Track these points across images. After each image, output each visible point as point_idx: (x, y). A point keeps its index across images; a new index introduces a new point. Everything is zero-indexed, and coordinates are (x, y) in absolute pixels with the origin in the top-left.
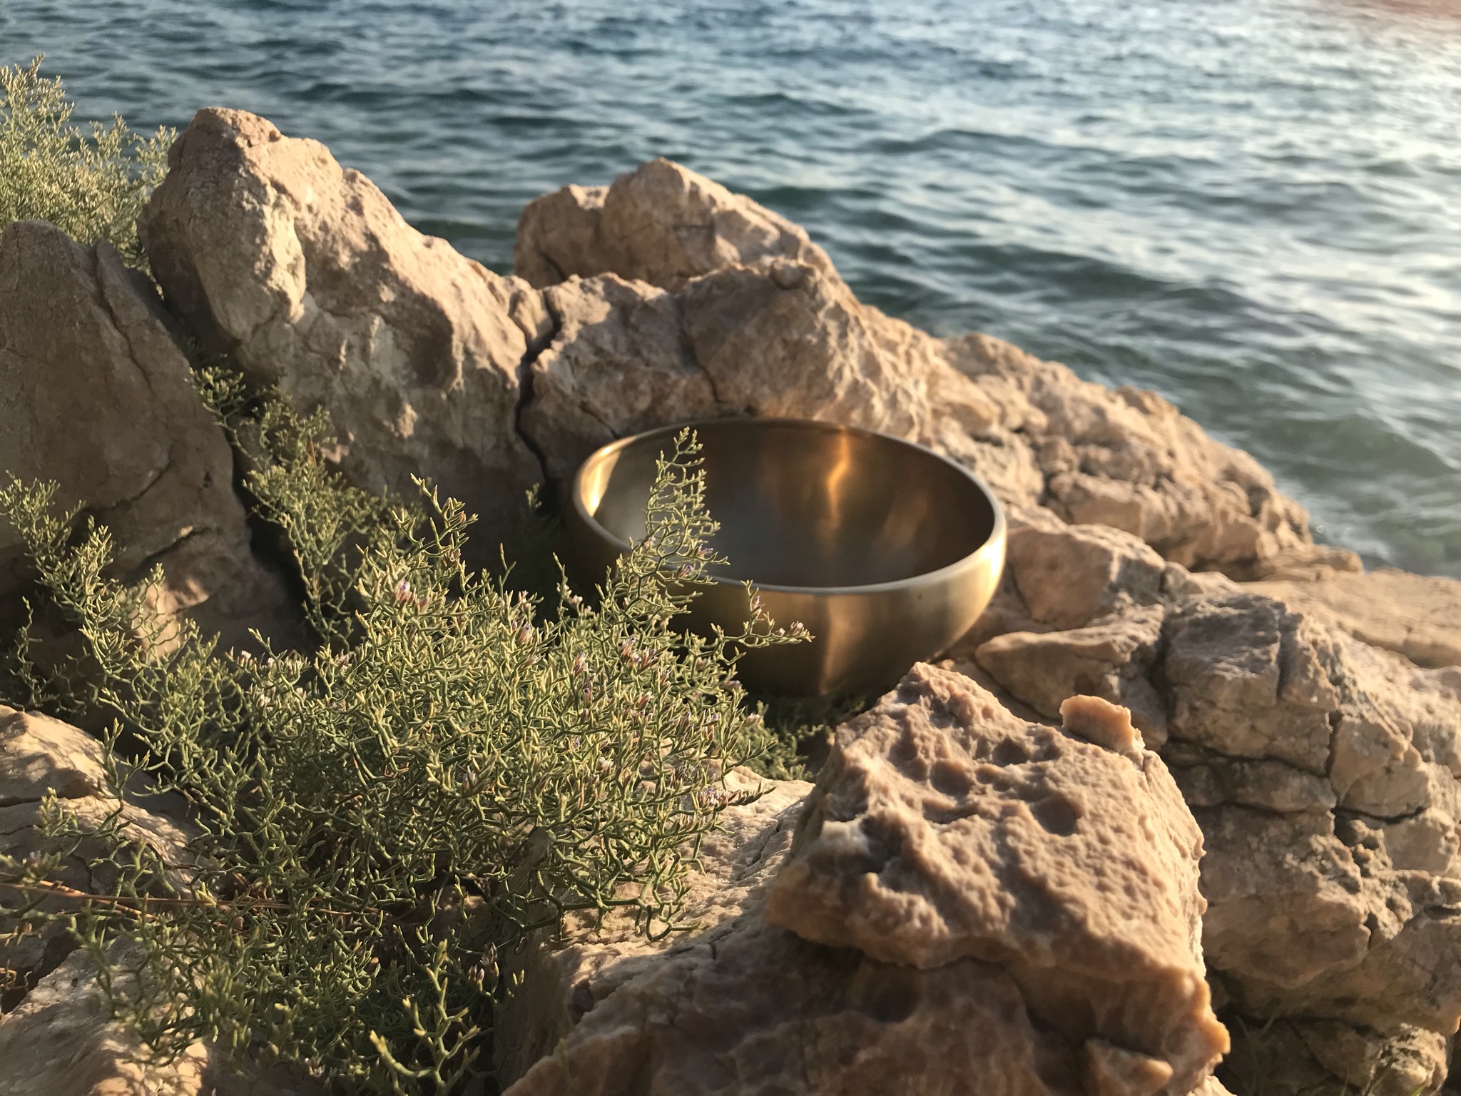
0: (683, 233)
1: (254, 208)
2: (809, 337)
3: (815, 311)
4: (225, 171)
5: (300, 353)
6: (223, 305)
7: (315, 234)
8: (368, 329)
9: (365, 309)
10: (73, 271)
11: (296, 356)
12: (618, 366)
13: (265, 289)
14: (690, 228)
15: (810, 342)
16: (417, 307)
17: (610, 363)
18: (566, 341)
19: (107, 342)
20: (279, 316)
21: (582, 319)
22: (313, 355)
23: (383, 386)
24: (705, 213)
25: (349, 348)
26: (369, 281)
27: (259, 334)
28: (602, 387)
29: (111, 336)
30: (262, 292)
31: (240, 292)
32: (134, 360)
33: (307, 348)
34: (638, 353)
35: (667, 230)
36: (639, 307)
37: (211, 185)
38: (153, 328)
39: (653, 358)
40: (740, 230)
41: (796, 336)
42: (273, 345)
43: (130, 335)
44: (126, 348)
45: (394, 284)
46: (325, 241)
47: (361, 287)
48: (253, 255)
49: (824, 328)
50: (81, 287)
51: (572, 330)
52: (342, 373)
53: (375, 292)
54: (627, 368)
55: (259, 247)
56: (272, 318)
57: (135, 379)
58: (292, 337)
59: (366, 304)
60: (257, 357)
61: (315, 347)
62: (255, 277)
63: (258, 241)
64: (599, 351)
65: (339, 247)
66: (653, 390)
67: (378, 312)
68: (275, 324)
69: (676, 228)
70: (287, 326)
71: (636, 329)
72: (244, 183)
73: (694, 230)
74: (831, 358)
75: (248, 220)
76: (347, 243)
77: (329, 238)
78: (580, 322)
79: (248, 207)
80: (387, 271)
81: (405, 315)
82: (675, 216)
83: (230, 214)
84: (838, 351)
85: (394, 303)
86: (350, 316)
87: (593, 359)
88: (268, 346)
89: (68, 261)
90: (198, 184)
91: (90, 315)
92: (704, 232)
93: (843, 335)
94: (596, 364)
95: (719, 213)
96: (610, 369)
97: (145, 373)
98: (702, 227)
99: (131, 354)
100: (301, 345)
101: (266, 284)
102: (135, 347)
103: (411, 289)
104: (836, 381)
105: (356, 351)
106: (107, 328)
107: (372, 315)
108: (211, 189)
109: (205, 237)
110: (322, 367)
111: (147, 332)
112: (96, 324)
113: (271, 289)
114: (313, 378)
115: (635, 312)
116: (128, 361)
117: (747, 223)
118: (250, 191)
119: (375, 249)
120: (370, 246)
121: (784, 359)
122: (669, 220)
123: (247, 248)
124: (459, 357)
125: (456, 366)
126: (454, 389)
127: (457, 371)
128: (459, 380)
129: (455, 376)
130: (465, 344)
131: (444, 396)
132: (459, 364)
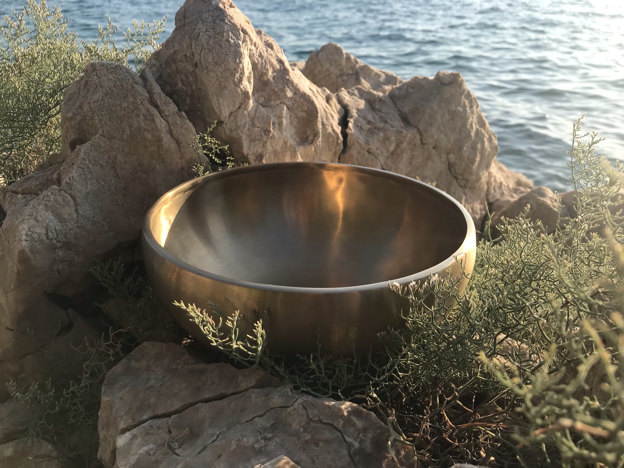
0: (345, 78)
1: (235, 42)
2: (459, 108)
3: (461, 95)
4: (218, 22)
5: (251, 127)
6: (218, 101)
7: (257, 59)
8: (282, 113)
9: (279, 102)
10: (135, 85)
11: (249, 130)
12: (379, 129)
13: (239, 90)
14: (348, 75)
15: (460, 110)
16: (302, 100)
17: (375, 128)
18: (354, 118)
19: (159, 125)
20: (243, 106)
21: (357, 107)
22: (257, 129)
23: (288, 145)
24: (353, 67)
25: (273, 124)
26: (281, 86)
27: (232, 118)
28: (375, 140)
29: (160, 123)
30: (237, 92)
31: (226, 92)
32: (172, 135)
33: (253, 125)
34: (386, 122)
35: (337, 77)
36: (377, 100)
37: (211, 30)
38: (181, 116)
39: (394, 124)
40: (369, 75)
41: (454, 109)
42: (239, 124)
43: (170, 120)
44: (168, 128)
45: (291, 88)
46: (262, 63)
47: (277, 90)
48: (235, 69)
49: (464, 104)
50: (141, 95)
51: (354, 113)
52: (271, 137)
53: (284, 91)
54: (384, 130)
55: (238, 64)
56: (239, 108)
57: (173, 146)
58: (248, 119)
59: (279, 99)
60: (231, 131)
61: (258, 124)
62: (234, 83)
63: (238, 61)
64: (369, 122)
65: (268, 66)
66: (396, 139)
67: (285, 103)
68: (241, 111)
69: (341, 76)
70: (246, 112)
71: (380, 111)
72: (229, 28)
73: (349, 76)
74: (468, 119)
75: (232, 49)
76: (272, 65)
77: (263, 61)
78: (356, 109)
79: (232, 41)
80: (288, 80)
81: (296, 105)
82: (340, 70)
83: (223, 45)
84: (471, 114)
85: (291, 98)
86: (271, 107)
87: (368, 126)
88: (236, 125)
89: (131, 81)
90: (204, 30)
91: (148, 110)
92: (354, 76)
93: (471, 107)
94: (369, 129)
95: (359, 67)
96: (376, 131)
97: (178, 142)
98: (353, 74)
99: (170, 132)
100: (250, 123)
101: (239, 87)
102: (172, 127)
103: (299, 90)
104: (471, 129)
105: (277, 126)
106: (158, 117)
107: (282, 105)
108: (212, 33)
109: (210, 60)
110: (261, 135)
111: (178, 118)
112: (153, 115)
113: (241, 90)
114: (257, 142)
115: (376, 103)
116: (169, 136)
117: (372, 71)
118: (232, 33)
119: (282, 68)
120: (280, 66)
121: (449, 121)
122: (337, 72)
123: (232, 65)
124: (320, 126)
125: (319, 132)
126: (317, 145)
127: (319, 134)
128: (320, 139)
129: (319, 137)
130: (322, 119)
131: (313, 149)
132: (320, 130)
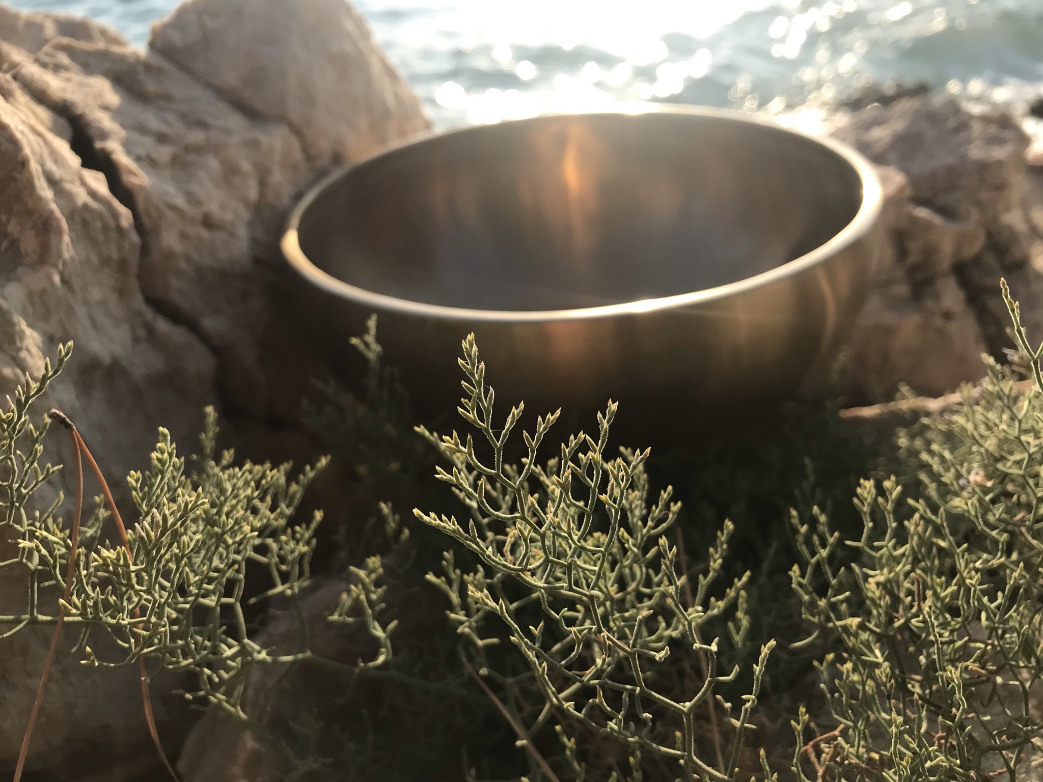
12: (198, 150)
17: (187, 150)
18: (117, 136)
21: (101, 103)
28: (206, 183)
34: (203, 125)
39: (226, 124)
51: (104, 120)
54: (211, 149)
64: (161, 138)
71: (169, 99)
78: (103, 109)
124: (46, 192)
125: (52, 212)
126: (65, 263)
127: (56, 219)
128: (66, 239)
129: (60, 232)
130: (42, 166)
131: (57, 279)
132: (53, 206)
